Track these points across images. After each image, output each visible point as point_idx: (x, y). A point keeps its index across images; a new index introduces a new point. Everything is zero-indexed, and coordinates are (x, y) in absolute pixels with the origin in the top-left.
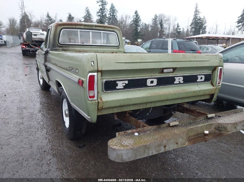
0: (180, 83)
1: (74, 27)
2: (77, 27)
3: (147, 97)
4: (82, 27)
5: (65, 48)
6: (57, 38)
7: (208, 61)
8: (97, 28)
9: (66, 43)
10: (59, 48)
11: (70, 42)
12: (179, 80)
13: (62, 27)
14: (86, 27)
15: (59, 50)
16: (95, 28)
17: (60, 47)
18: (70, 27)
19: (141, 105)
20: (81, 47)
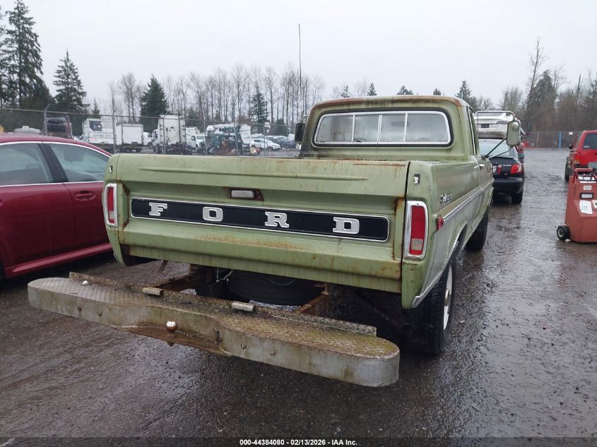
0: (279, 227)
1: (345, 107)
2: (352, 107)
3: (196, 242)
4: (363, 106)
5: (324, 153)
6: (312, 132)
7: (357, 180)
8: (396, 105)
9: (326, 143)
10: (313, 153)
11: (335, 140)
12: (276, 219)
13: (324, 110)
14: (370, 106)
15: (312, 156)
16: (390, 106)
17: (316, 150)
18: (337, 108)
19: (201, 257)
20: (355, 149)
